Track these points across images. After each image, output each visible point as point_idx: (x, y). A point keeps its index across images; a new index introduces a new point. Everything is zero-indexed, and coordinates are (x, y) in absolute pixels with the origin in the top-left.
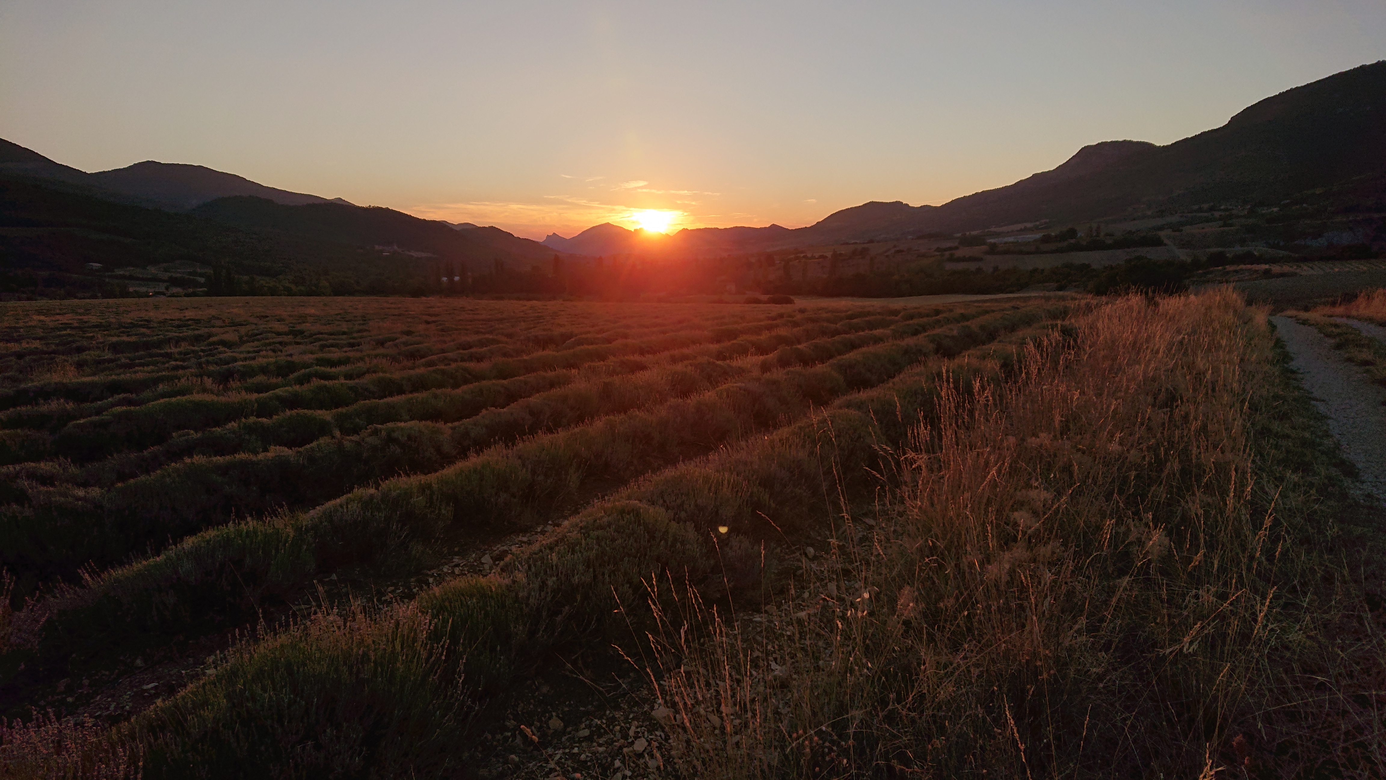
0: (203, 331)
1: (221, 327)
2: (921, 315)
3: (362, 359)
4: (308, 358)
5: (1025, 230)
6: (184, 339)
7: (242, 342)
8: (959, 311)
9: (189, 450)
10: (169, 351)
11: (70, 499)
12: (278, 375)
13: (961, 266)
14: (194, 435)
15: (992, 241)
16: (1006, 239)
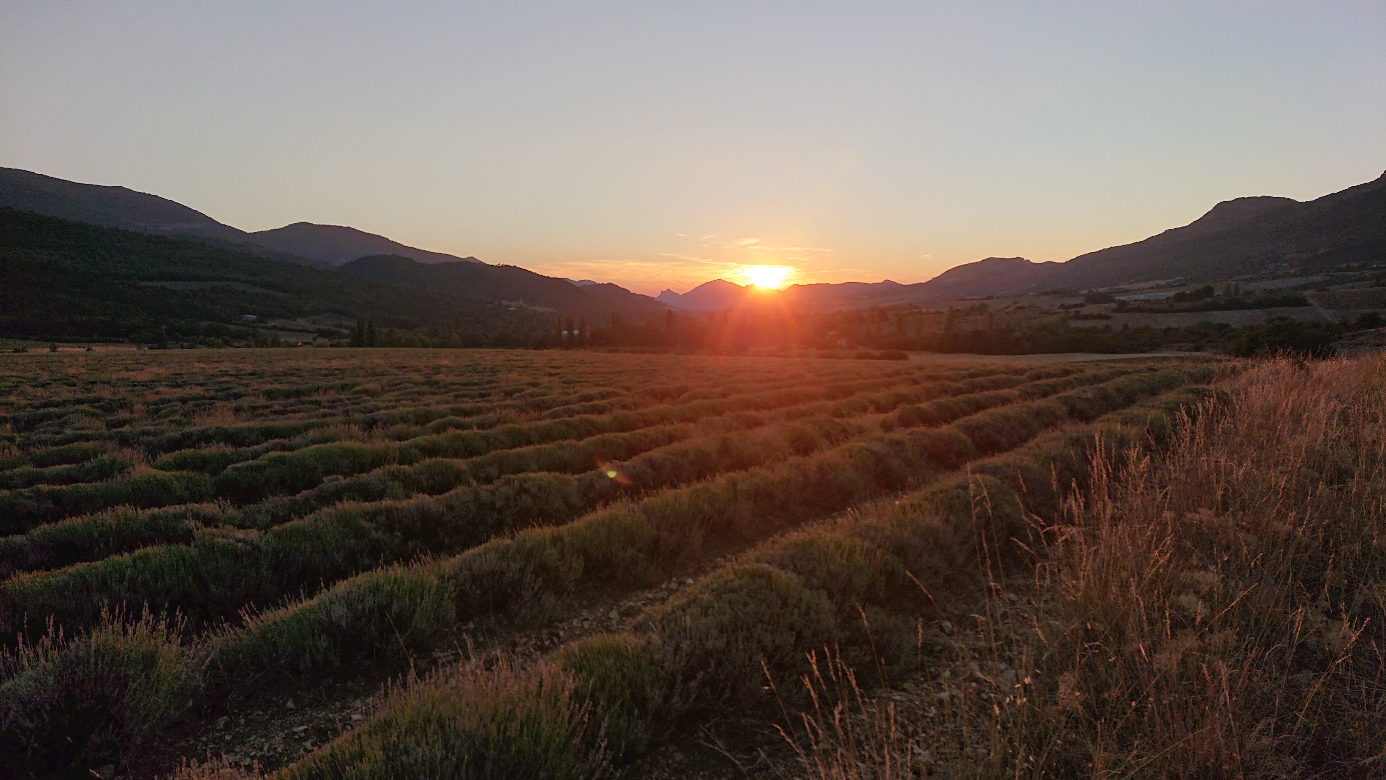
0: (349, 381)
1: (365, 377)
2: (1048, 375)
3: (492, 409)
4: (443, 407)
5: (1158, 287)
6: (331, 388)
7: (384, 391)
8: (1090, 371)
9: (337, 495)
10: (318, 399)
11: (231, 541)
12: (417, 423)
13: (1087, 324)
14: (343, 481)
15: (1122, 298)
16: (1136, 297)
